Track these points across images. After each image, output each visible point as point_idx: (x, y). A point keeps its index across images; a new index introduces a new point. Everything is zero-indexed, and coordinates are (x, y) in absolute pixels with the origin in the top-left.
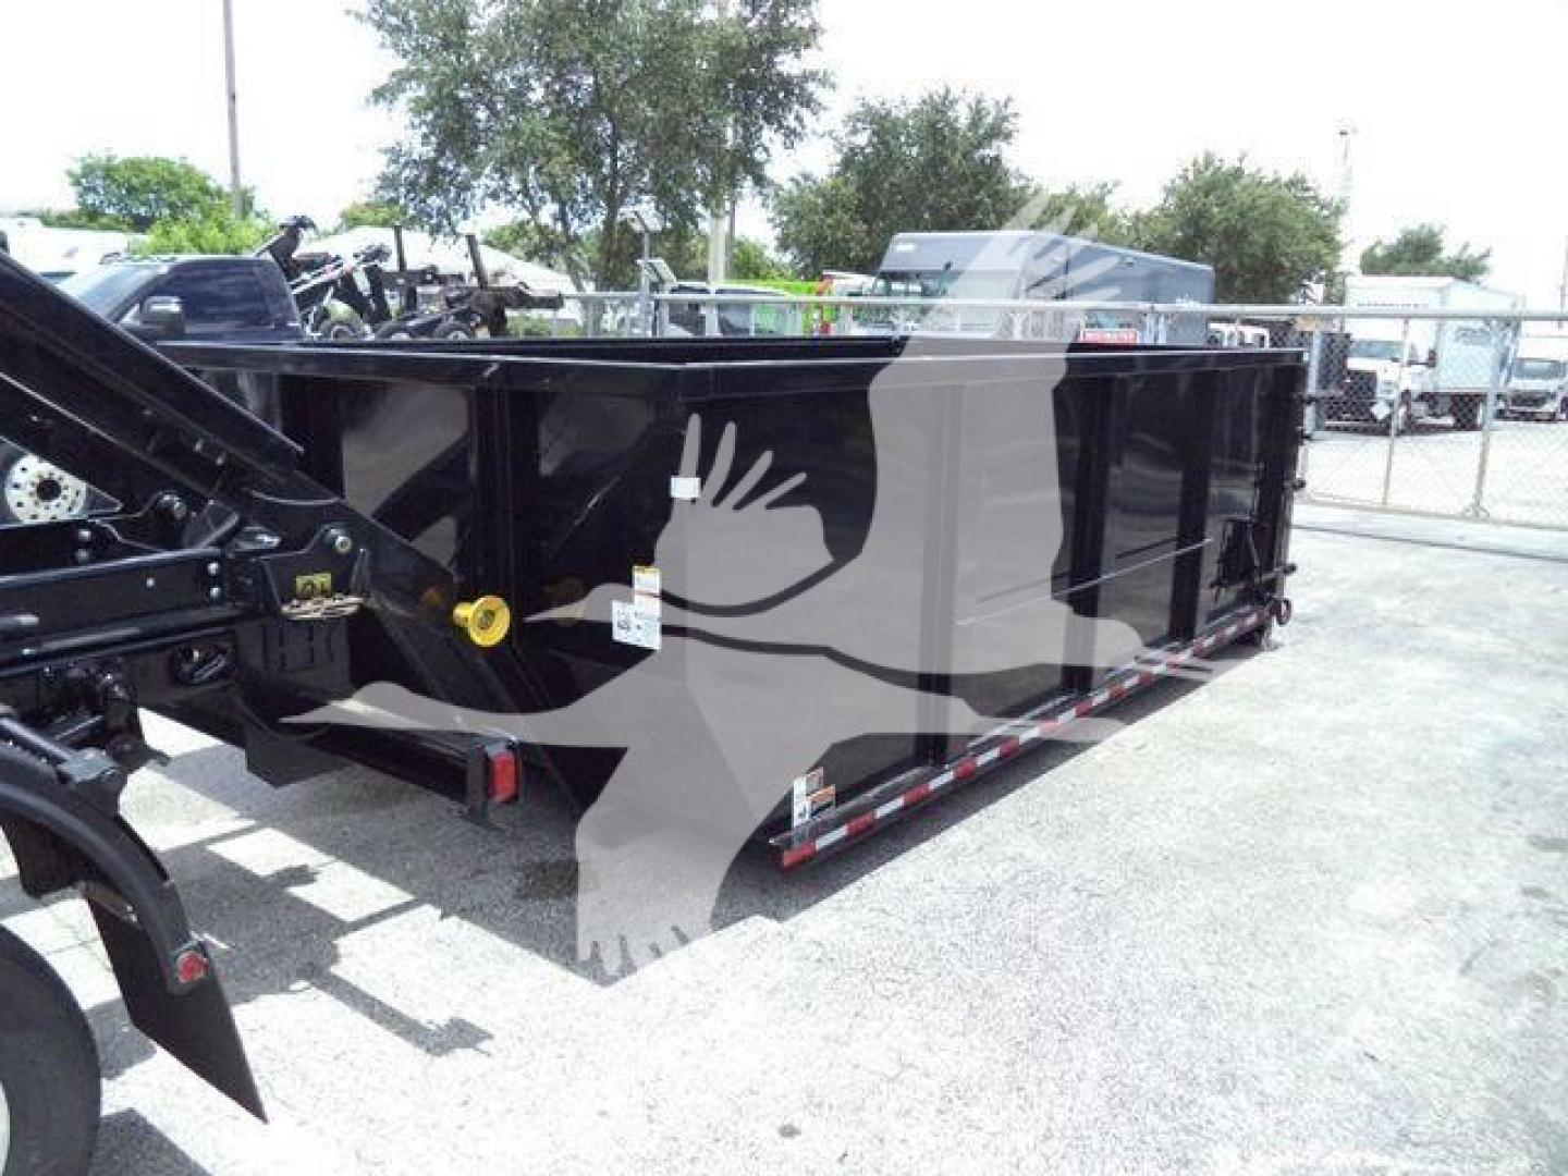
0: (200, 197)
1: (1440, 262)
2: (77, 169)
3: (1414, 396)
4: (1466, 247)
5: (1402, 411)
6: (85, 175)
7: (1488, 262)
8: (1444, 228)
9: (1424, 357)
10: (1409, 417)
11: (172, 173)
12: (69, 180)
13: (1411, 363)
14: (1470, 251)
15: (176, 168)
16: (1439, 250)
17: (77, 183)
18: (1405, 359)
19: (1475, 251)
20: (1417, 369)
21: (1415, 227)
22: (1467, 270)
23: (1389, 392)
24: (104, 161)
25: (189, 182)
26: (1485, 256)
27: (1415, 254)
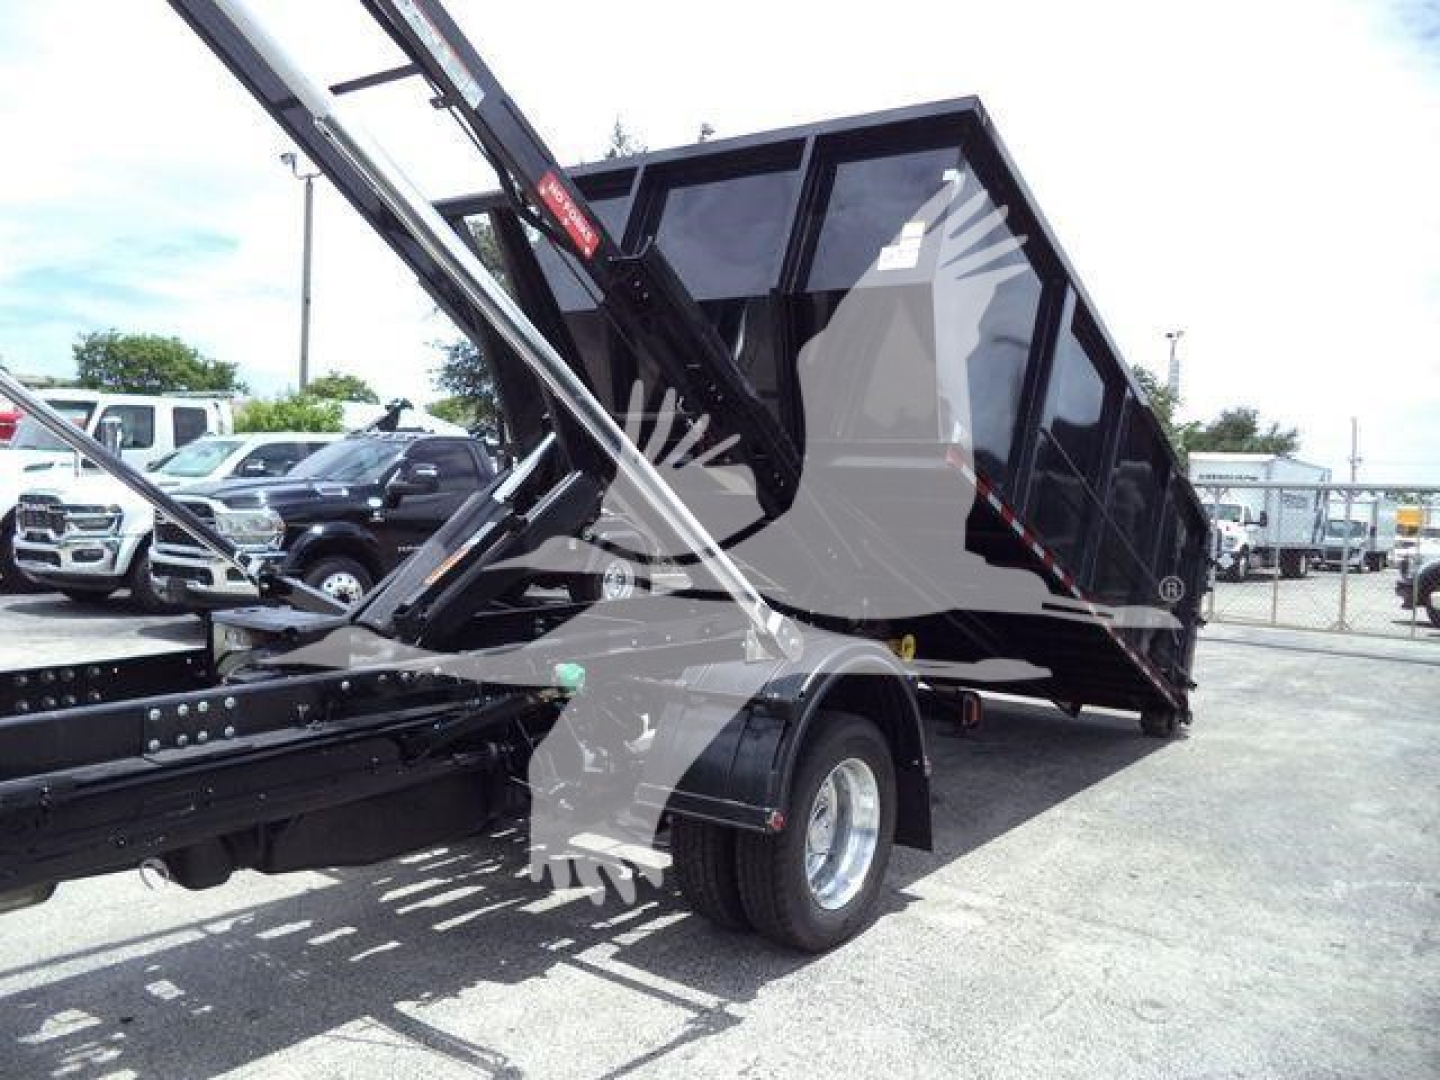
0: (190, 372)
1: (1256, 441)
2: (82, 344)
3: (1251, 548)
4: (1275, 428)
5: (1243, 562)
6: (88, 351)
7: (1296, 440)
8: (1256, 412)
9: (1256, 517)
10: (1248, 567)
11: (165, 350)
12: (74, 354)
13: (1246, 523)
14: (1278, 432)
15: (169, 346)
16: (1255, 430)
17: (80, 357)
18: (1242, 520)
19: (1283, 430)
20: (1251, 527)
21: (1232, 410)
22: (1280, 446)
23: (1231, 546)
24: (107, 340)
25: (179, 359)
26: (1293, 435)
27: (1235, 433)
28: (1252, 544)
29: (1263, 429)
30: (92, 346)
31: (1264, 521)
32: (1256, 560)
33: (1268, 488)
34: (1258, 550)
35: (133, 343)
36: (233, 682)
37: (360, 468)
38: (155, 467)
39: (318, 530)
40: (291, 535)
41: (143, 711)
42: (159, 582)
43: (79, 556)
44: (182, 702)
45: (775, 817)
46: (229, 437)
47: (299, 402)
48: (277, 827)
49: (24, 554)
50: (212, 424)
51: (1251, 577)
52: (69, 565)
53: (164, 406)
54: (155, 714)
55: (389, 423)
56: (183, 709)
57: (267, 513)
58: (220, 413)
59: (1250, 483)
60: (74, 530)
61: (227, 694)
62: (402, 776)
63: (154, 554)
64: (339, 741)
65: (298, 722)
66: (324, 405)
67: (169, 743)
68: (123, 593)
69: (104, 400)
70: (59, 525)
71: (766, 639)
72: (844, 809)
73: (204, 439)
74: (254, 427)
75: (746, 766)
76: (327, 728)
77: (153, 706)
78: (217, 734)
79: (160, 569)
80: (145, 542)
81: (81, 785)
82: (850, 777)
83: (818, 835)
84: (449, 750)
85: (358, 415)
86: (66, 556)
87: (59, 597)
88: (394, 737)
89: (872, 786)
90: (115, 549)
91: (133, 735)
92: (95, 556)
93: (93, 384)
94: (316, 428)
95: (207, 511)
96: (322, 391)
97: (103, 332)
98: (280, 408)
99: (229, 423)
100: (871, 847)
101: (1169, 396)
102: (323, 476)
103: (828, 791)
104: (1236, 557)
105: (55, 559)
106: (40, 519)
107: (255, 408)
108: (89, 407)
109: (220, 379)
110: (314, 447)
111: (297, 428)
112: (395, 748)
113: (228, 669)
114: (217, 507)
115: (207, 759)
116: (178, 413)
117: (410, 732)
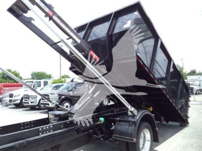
0: (46, 76)
1: (197, 74)
4: (199, 72)
12: (31, 75)
15: (43, 73)
18: (196, 85)
20: (198, 86)
22: (200, 74)
27: (193, 73)
28: (198, 89)
29: (197, 72)
30: (33, 74)
31: (200, 85)
32: (199, 91)
33: (200, 81)
34: (199, 90)
35: (38, 73)
36: (52, 123)
37: (69, 88)
38: (41, 90)
39: (63, 97)
40: (59, 98)
41: (39, 129)
42: (42, 106)
43: (31, 103)
44: (44, 127)
45: (135, 140)
46: (51, 85)
47: (60, 79)
48: (59, 145)
49: (24, 103)
50: (49, 83)
51: (199, 94)
52: (30, 104)
53: (42, 81)
54: (40, 129)
55: (72, 81)
56: (45, 128)
57: (56, 95)
58: (50, 81)
59: (197, 80)
60: (30, 99)
61: (51, 125)
62: (77, 136)
63: (41, 102)
64: (68, 131)
65: (62, 129)
66: (63, 79)
67: (43, 133)
68: (37, 107)
69: (34, 81)
70: (28, 98)
71: (131, 112)
72: (145, 137)
73: (47, 85)
74: (54, 83)
75: (129, 131)
76: (66, 129)
77: (40, 128)
78: (50, 132)
79: (42, 104)
80: (40, 100)
81: (30, 141)
82: (145, 132)
83: (141, 141)
84: (84, 131)
85: (68, 80)
86: (30, 103)
87: (29, 108)
88: (76, 130)
89: (149, 133)
90: (36, 101)
91: (37, 133)
92: (33, 102)
93: (33, 79)
94: (62, 82)
95: (48, 95)
96: (63, 77)
97: (34, 72)
98: (58, 80)
99: (51, 83)
100: (149, 143)
101: (183, 68)
102: (63, 89)
103: (142, 134)
104: (196, 91)
105: (28, 103)
106: (26, 98)
107: (54, 80)
108: (32, 82)
109: (50, 77)
110: (62, 85)
111: (60, 83)
112: (76, 132)
113: (51, 121)
114: (50, 95)
115: (48, 136)
116: (44, 82)
117: (78, 129)
